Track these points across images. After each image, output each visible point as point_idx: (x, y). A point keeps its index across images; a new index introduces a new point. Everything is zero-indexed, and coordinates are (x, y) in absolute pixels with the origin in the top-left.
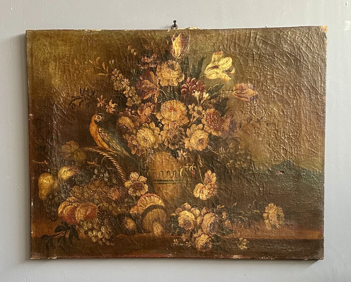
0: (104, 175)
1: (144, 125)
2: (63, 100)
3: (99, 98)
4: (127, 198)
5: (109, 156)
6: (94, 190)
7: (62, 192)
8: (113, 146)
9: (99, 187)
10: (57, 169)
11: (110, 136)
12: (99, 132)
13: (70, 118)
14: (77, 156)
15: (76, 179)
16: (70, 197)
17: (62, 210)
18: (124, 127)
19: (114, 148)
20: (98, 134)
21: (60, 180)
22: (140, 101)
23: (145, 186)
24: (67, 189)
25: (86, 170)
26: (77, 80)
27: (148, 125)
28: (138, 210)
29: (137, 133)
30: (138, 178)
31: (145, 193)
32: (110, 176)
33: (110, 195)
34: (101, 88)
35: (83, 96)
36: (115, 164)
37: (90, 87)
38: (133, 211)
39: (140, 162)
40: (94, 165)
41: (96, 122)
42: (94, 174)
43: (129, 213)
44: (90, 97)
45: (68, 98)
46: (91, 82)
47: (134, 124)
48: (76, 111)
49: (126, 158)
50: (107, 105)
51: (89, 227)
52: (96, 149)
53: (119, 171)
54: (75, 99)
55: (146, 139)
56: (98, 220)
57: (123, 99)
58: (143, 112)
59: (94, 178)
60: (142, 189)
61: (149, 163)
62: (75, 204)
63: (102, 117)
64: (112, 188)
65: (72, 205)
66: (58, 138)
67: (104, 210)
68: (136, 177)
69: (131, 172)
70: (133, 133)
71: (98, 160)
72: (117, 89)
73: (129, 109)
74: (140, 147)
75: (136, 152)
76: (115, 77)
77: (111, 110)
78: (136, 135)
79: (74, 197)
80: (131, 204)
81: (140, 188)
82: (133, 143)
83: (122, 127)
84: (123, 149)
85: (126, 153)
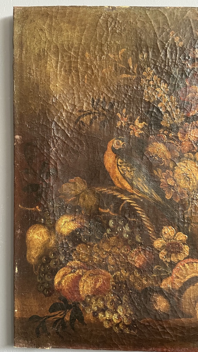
0: (122, 229)
1: (186, 155)
2: (67, 116)
3: (120, 113)
4: (157, 265)
5: (131, 201)
6: (108, 251)
7: (61, 253)
8: (139, 186)
9: (115, 246)
10: (54, 220)
11: (134, 171)
12: (118, 165)
13: (76, 143)
14: (84, 199)
15: (81, 234)
16: (72, 260)
17: (59, 279)
18: (156, 158)
19: (139, 189)
20: (117, 167)
21: (58, 235)
22: (183, 119)
23: (184, 248)
24: (68, 248)
25: (96, 220)
26: (89, 84)
27: (193, 156)
28: (173, 283)
29: (175, 168)
30: (175, 235)
31: (185, 258)
32: (131, 231)
33: (131, 259)
34: (124, 98)
35: (96, 110)
36: (140, 212)
37: (107, 95)
38: (166, 284)
39: (178, 211)
40: (108, 213)
41: (114, 150)
42: (109, 227)
43: (160, 287)
44: (107, 111)
45: (74, 113)
46: (110, 88)
47: (171, 153)
48: (86, 133)
49: (157, 205)
50: (131, 124)
51: (100, 307)
52: (113, 190)
53: (146, 223)
54: (83, 115)
55: (188, 177)
56: (113, 296)
57: (157, 116)
58: (186, 136)
59: (108, 233)
60: (180, 252)
61: (191, 212)
62: (79, 272)
63: (123, 143)
64: (134, 249)
65: (74, 272)
66: (57, 172)
67: (122, 281)
68: (170, 233)
69: (165, 226)
70: (168, 168)
71: (114, 207)
72: (149, 99)
73: (164, 131)
74: (179, 189)
75: (172, 195)
76: (146, 81)
77: (137, 133)
78: (173, 170)
79: (78, 261)
80: (164, 274)
81: (177, 250)
82: (168, 183)
83: (153, 158)
84: (153, 190)
85: (158, 197)
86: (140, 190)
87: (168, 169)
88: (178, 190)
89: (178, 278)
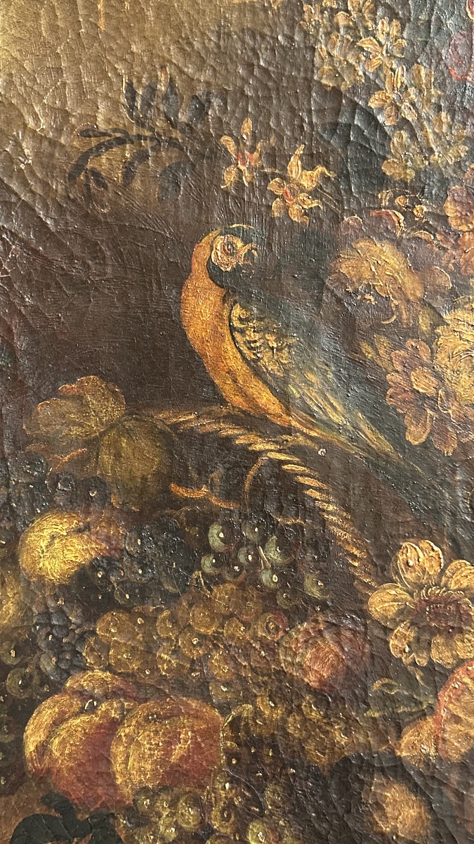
0: (257, 555)
2: (37, 154)
3: (231, 135)
4: (381, 677)
5: (283, 457)
6: (210, 632)
7: (42, 645)
8: (309, 402)
9: (232, 615)
10: (14, 529)
11: (289, 347)
12: (232, 329)
13: (77, 251)
14: (118, 456)
15: (113, 579)
16: (84, 669)
17: (41, 736)
18: (367, 296)
19: (311, 414)
20: (228, 337)
21: (29, 583)
22: (463, 150)
24: (66, 626)
25: (163, 527)
26: (112, 33)
28: (438, 740)
29: (439, 331)
30: (443, 571)
32: (287, 561)
33: (289, 659)
34: (243, 79)
35: (143, 125)
36: (317, 495)
37: (181, 72)
38: (414, 745)
39: (451, 487)
40: (204, 501)
41: (214, 273)
42: (208, 550)
43: (393, 752)
44: (183, 131)
45: (62, 141)
46: (190, 44)
47: (423, 279)
48: (110, 214)
49: (376, 466)
50: (274, 175)
51: (184, 826)
52: (217, 420)
53: (339, 533)
54: (99, 147)
56: (231, 789)
57: (367, 140)
59: (208, 570)
60: (461, 631)
62: (110, 709)
63: (248, 247)
64: (301, 623)
65: (93, 709)
66: (15, 360)
67: (260, 735)
68: (427, 565)
69: (405, 538)
70: (413, 332)
71: (226, 479)
72: (337, 80)
73: (395, 197)
74: (453, 408)
75: (428, 431)
76: (322, 12)
77: (296, 207)
78: (431, 340)
79: (104, 670)
80: (406, 709)
81: (450, 624)
82: (415, 387)
83: (359, 297)
84: (360, 415)
85: (378, 438)
86: (313, 417)
87: (413, 338)
88: (452, 410)
89: (457, 720)
